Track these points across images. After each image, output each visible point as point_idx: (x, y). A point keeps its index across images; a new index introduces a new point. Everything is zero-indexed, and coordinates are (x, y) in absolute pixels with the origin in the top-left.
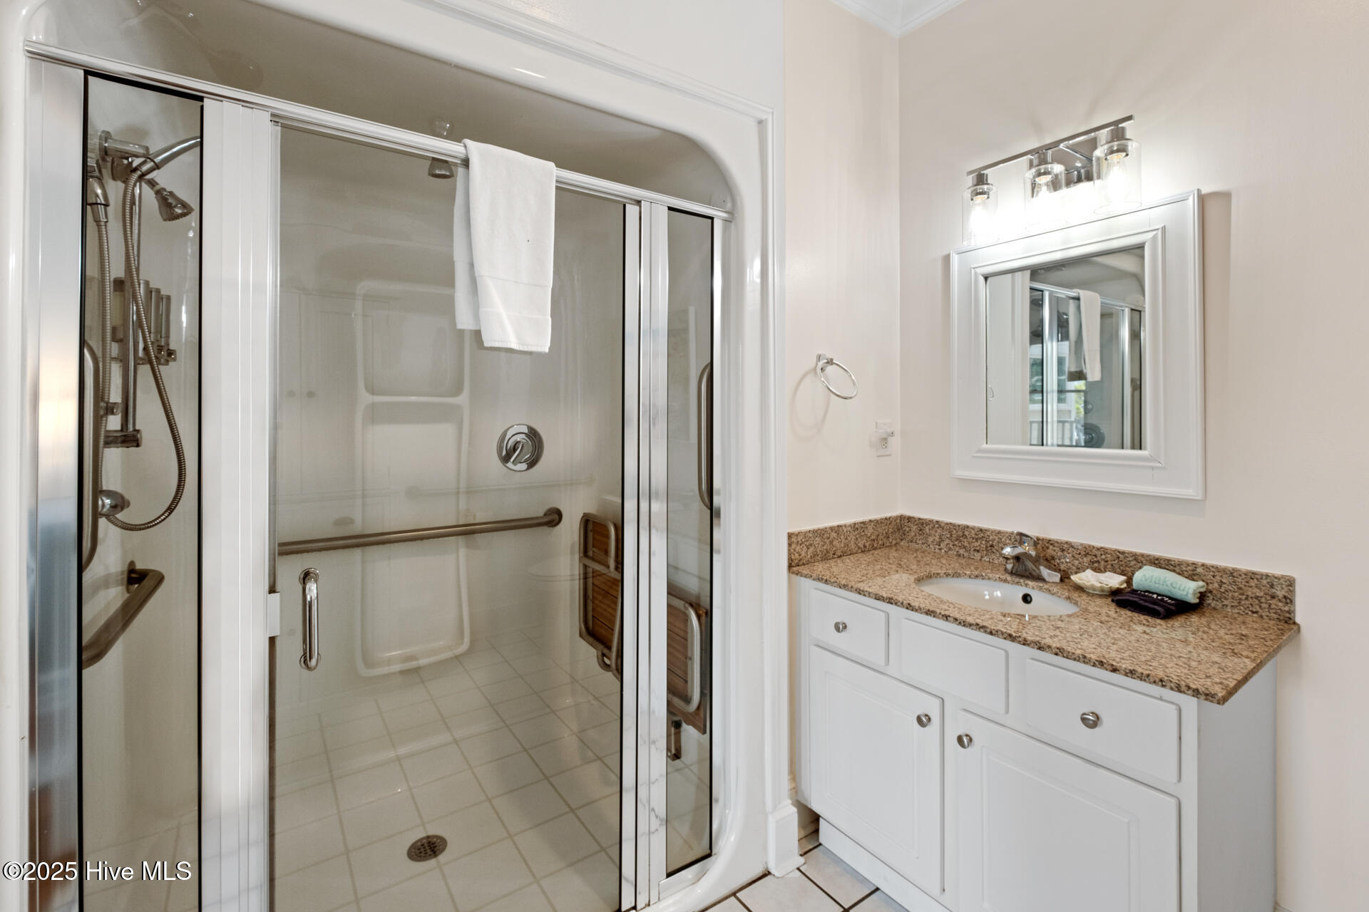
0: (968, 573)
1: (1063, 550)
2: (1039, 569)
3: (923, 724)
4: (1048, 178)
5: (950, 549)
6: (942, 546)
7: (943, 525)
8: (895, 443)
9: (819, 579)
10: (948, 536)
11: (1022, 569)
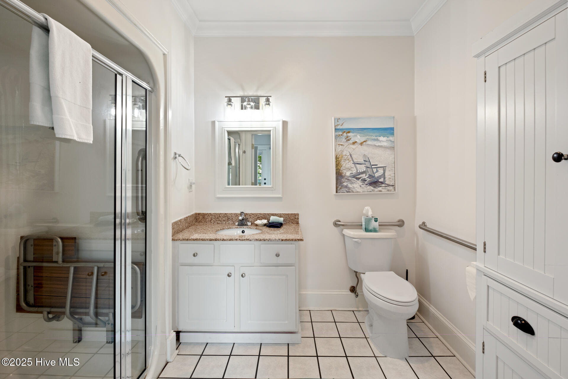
0: (226, 228)
1: (250, 216)
2: (247, 223)
3: (229, 276)
4: (250, 106)
5: (215, 222)
6: (212, 222)
7: (212, 214)
8: (193, 186)
9: (183, 240)
10: (214, 218)
11: (242, 223)
